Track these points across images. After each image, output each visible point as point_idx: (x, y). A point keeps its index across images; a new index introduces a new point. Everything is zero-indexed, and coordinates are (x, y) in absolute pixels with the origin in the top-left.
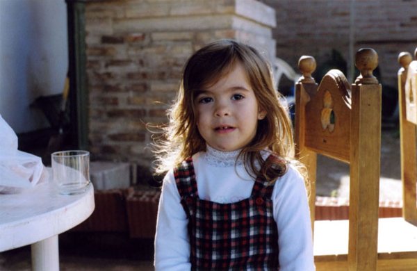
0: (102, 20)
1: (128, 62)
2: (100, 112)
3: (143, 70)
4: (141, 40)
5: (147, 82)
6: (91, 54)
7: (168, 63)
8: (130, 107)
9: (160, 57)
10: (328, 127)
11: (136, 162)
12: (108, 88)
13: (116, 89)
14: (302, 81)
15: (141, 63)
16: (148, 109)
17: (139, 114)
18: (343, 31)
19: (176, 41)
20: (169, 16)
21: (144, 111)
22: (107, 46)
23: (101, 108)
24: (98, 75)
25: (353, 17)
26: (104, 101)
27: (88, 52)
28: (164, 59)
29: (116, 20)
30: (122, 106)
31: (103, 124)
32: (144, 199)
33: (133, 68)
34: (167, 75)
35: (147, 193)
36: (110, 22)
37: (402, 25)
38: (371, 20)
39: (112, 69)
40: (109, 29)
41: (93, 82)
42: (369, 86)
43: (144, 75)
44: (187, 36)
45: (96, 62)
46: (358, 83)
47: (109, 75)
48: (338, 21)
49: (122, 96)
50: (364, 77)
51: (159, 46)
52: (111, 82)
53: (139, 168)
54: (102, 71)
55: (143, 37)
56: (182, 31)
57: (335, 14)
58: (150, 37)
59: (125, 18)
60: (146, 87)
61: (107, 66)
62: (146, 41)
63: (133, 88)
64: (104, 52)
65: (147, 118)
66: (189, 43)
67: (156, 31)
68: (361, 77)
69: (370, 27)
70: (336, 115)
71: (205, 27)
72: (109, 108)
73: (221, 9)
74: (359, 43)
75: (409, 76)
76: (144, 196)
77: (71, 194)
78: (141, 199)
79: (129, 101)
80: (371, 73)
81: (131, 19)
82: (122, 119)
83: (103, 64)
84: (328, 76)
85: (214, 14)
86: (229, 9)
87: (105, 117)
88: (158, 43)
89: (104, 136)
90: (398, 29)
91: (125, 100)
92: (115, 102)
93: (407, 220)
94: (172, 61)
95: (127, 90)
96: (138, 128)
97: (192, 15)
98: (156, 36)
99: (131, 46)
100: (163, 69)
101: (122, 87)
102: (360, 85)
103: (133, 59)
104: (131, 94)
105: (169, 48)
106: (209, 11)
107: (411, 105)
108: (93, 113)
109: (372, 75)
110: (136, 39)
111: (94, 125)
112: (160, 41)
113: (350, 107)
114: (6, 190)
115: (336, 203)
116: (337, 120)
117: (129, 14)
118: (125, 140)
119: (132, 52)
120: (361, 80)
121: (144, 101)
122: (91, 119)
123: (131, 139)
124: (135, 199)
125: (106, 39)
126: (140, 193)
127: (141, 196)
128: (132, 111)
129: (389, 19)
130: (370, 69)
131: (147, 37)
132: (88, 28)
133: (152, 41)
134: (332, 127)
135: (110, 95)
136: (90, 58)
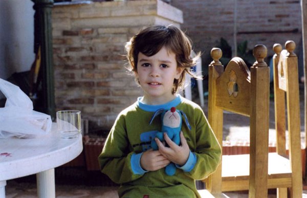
0: (63, 19)
1: (81, 48)
2: (62, 84)
3: (92, 54)
4: (91, 33)
5: (95, 62)
6: (55, 44)
7: (110, 50)
8: (84, 80)
9: (104, 45)
10: (233, 94)
11: (87, 118)
12: (67, 67)
13: (73, 67)
14: (213, 64)
15: (91, 49)
16: (96, 81)
17: (90, 85)
18: (229, 25)
19: (115, 34)
20: (110, 17)
21: (93, 83)
22: (66, 37)
23: (63, 81)
24: (60, 58)
25: (236, 15)
26: (64, 76)
27: (54, 41)
28: (107, 46)
29: (72, 19)
30: (77, 79)
31: (64, 92)
32: (97, 144)
33: (85, 53)
34: (109, 57)
35: (99, 139)
36: (69, 21)
37: (270, 21)
38: (248, 18)
39: (70, 54)
40: (68, 26)
41: (57, 63)
42: (262, 68)
43: (93, 58)
44: (123, 30)
45: (59, 49)
46: (255, 66)
47: (68, 58)
48: (224, 18)
49: (77, 73)
50: (259, 62)
51: (104, 37)
52: (70, 63)
53: (90, 122)
54: (63, 55)
55: (92, 31)
56: (119, 27)
57: (222, 13)
58: (97, 31)
59: (79, 18)
60: (94, 66)
61: (66, 52)
62: (95, 34)
63: (86, 67)
64: (64, 42)
65: (95, 88)
66: (125, 35)
67: (102, 27)
68: (257, 62)
69: (247, 22)
70: (239, 86)
71: (136, 24)
72: (68, 81)
73: (147, 12)
74: (239, 33)
75: (281, 60)
76: (97, 142)
77: (70, 138)
78: (95, 144)
79: (82, 76)
80: (263, 60)
81: (83, 18)
82: (77, 89)
83: (64, 50)
84: (233, 61)
85: (142, 15)
86: (153, 12)
87: (65, 87)
88: (103, 35)
89: (65, 101)
90: (267, 23)
91: (79, 75)
92: (73, 76)
93: (279, 154)
94: (113, 48)
95: (81, 68)
96: (89, 95)
97: (126, 16)
98: (101, 31)
99: (84, 37)
100: (107, 54)
101: (78, 66)
102: (257, 67)
103: (85, 47)
104: (84, 71)
105: (111, 38)
106: (138, 13)
107: (282, 78)
108: (57, 84)
109: (264, 62)
110: (87, 32)
111: (58, 93)
112: (104, 34)
113: (250, 82)
114: (27, 136)
115: (230, 144)
116: (240, 89)
117: (82, 15)
118: (80, 103)
119: (84, 42)
120: (257, 64)
121: (93, 76)
122: (55, 89)
123: (84, 102)
124: (90, 144)
125: (66, 33)
126: (94, 139)
127: (95, 141)
128: (85, 83)
129: (261, 17)
130: (263, 58)
131: (95, 31)
132: (54, 25)
133: (98, 34)
134: (236, 93)
135: (69, 71)
136: (55, 46)
